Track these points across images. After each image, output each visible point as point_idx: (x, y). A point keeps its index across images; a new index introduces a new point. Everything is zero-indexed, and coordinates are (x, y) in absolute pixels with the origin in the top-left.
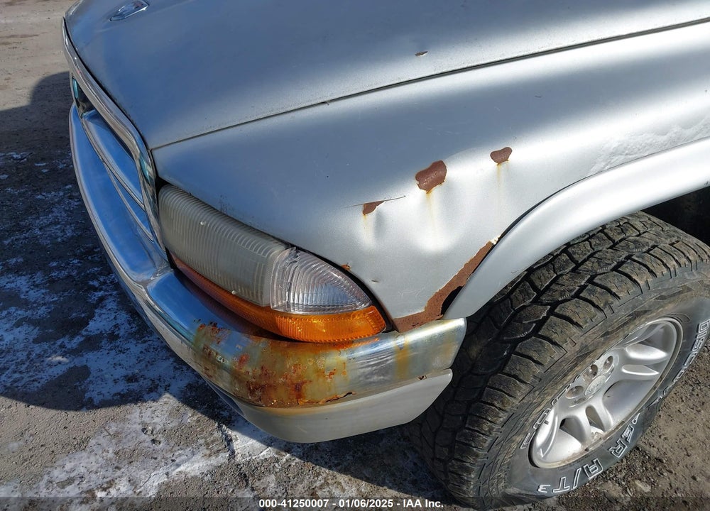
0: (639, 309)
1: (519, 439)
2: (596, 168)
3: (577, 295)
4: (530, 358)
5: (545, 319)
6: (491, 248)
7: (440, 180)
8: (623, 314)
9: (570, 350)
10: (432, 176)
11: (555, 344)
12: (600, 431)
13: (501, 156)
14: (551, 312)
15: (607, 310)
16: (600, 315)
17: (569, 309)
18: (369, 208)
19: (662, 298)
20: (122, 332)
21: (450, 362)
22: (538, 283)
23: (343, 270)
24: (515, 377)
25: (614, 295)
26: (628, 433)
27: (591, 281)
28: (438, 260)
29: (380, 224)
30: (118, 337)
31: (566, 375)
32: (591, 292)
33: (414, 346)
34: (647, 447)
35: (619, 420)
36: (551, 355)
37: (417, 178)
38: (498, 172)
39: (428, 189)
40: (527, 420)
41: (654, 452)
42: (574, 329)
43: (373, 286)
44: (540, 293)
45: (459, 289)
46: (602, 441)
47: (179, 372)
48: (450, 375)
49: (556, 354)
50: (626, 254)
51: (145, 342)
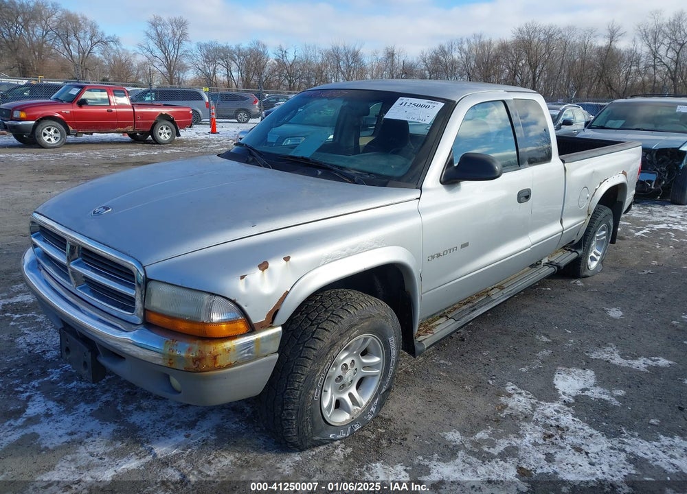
0: (352, 323)
1: (312, 392)
2: (322, 263)
3: (327, 319)
4: (311, 348)
5: (315, 331)
6: (287, 293)
7: (267, 267)
8: (346, 326)
9: (327, 342)
10: (264, 266)
11: (320, 339)
12: (358, 408)
13: (287, 259)
14: (318, 328)
15: (339, 324)
16: (337, 326)
17: (324, 325)
18: (242, 277)
19: (362, 319)
20: (54, 412)
21: (276, 349)
22: (311, 318)
23: (233, 302)
24: (306, 357)
25: (341, 317)
26: (373, 409)
27: (332, 314)
28: (269, 297)
29: (247, 284)
30: (52, 415)
31: (327, 355)
32: (332, 317)
33: (262, 339)
34: (383, 415)
35: (367, 401)
36: (320, 345)
37: (259, 266)
38: (287, 264)
39: (263, 270)
40: (314, 380)
41: (387, 417)
42: (327, 333)
43: (245, 308)
44: (312, 321)
45: (278, 310)
46: (360, 413)
47: (105, 425)
48: (278, 355)
49: (322, 345)
50: (345, 303)
51: (74, 414)
